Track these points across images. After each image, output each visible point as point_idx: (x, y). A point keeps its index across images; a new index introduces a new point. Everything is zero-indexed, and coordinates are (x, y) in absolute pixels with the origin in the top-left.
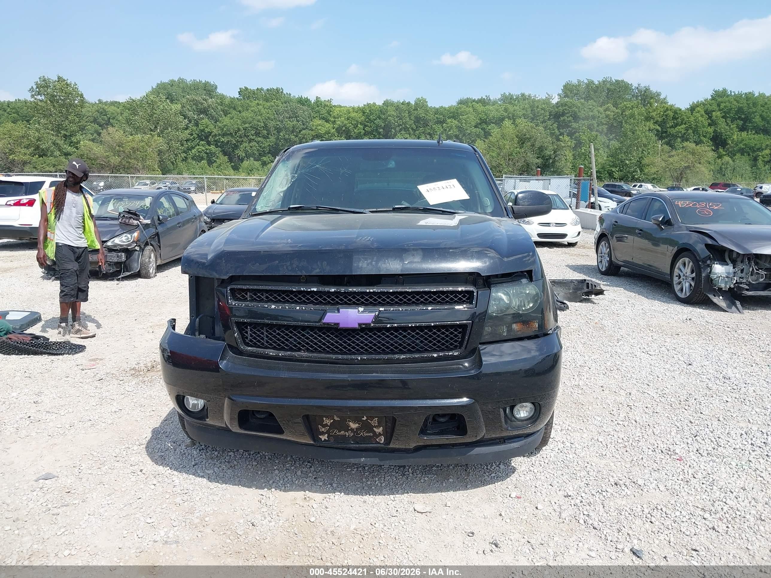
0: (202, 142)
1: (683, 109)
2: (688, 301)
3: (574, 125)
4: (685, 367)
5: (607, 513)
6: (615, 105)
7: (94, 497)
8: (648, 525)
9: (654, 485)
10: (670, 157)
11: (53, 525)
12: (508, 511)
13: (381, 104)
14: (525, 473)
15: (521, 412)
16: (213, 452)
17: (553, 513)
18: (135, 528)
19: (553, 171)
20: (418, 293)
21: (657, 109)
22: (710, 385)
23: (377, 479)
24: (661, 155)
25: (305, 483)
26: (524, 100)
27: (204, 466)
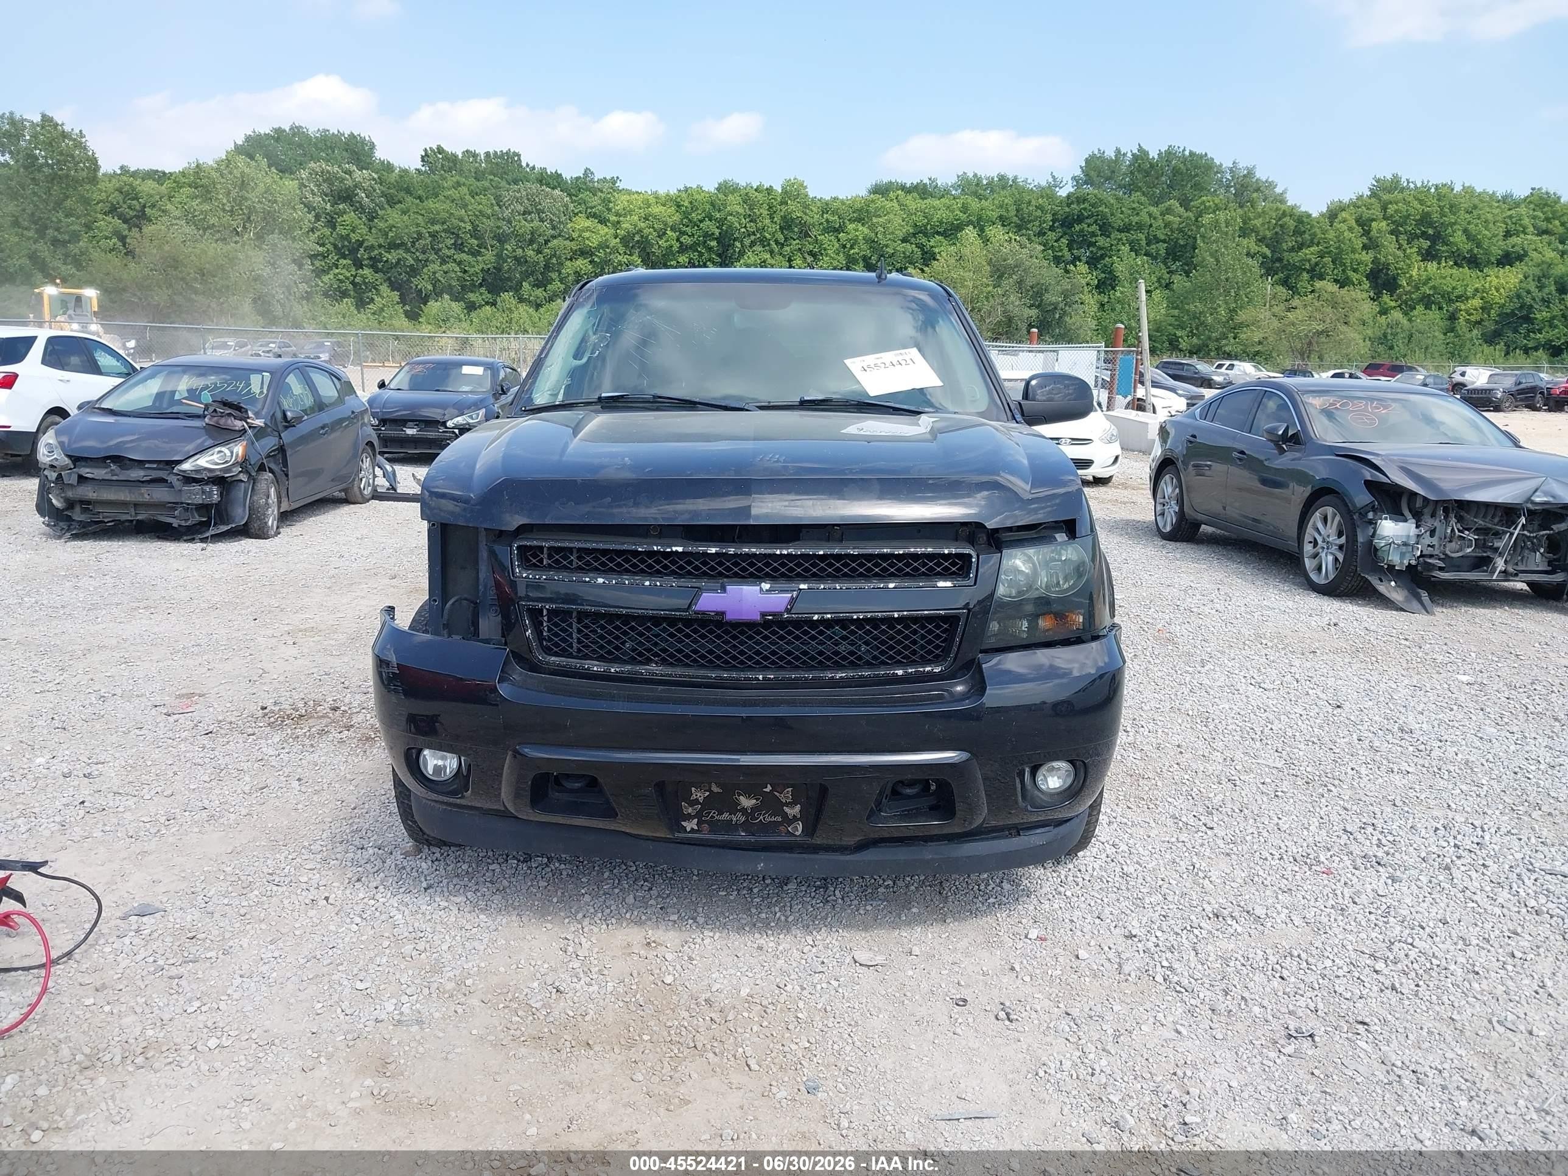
0: (343, 262)
1: (1315, 215)
2: (1329, 591)
3: (1102, 241)
4: (1330, 711)
5: (1203, 964)
6: (1185, 203)
7: (245, 946)
8: (1276, 983)
9: (1283, 916)
10: (1289, 310)
11: (175, 996)
12: (1025, 962)
13: (712, 190)
14: (1050, 897)
15: (1050, 779)
16: (459, 865)
17: (1107, 964)
18: (336, 997)
19: (1060, 334)
20: (870, 557)
21: (1263, 212)
22: (1377, 744)
23: (777, 909)
24: (1271, 306)
25: (643, 918)
26: (1004, 188)
27: (445, 889)
